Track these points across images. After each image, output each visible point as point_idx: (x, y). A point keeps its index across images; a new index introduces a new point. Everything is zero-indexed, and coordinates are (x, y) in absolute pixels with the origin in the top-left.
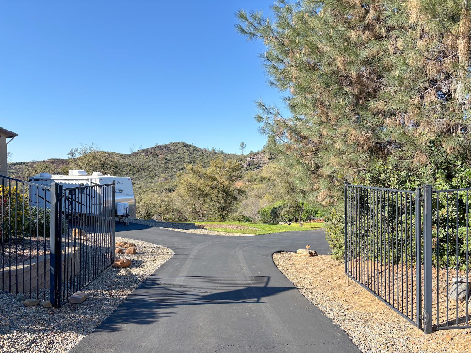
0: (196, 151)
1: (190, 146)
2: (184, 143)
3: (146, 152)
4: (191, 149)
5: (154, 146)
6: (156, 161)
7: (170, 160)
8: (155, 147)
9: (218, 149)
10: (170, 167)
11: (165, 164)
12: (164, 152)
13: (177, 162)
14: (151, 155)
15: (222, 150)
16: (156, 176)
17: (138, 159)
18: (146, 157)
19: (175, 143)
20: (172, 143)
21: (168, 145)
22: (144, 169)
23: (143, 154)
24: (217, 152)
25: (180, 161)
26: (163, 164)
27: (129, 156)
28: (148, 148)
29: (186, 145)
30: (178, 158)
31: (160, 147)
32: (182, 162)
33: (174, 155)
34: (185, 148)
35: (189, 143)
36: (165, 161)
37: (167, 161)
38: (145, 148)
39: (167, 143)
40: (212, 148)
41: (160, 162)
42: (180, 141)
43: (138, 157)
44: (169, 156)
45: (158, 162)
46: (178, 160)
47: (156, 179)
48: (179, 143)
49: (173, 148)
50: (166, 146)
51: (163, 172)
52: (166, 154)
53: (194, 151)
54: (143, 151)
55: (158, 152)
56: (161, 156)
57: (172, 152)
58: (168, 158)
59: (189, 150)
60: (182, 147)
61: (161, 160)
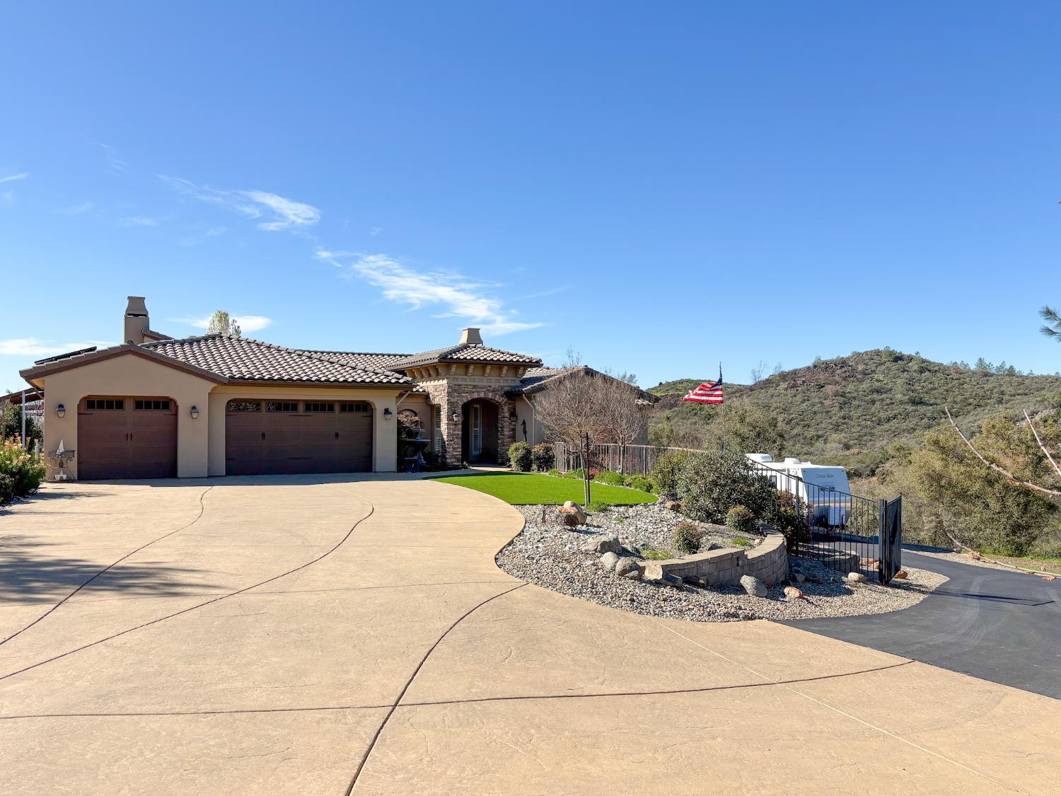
0: (927, 373)
1: (911, 359)
2: (891, 353)
3: (790, 379)
4: (914, 366)
5: (810, 363)
6: (817, 401)
7: (854, 398)
8: (815, 367)
9: (996, 364)
10: (855, 414)
11: (841, 408)
12: (837, 378)
13: (873, 402)
14: (804, 388)
15: (1011, 367)
16: (819, 437)
17: (772, 396)
18: (794, 391)
19: (866, 353)
20: (859, 354)
21: (848, 358)
23: (784, 385)
24: (993, 371)
25: (882, 400)
26: (836, 409)
27: (751, 389)
28: (796, 370)
29: (898, 358)
30: (878, 391)
31: (827, 367)
32: (888, 401)
33: (866, 385)
34: (895, 366)
35: (906, 352)
36: (841, 399)
37: (845, 400)
38: (787, 368)
39: (846, 354)
40: (976, 360)
41: (827, 403)
42: (882, 349)
43: (771, 391)
44: (850, 387)
45: (822, 403)
46: (875, 396)
47: (819, 444)
48: (878, 353)
49: (860, 367)
50: (843, 363)
51: (837, 428)
52: (843, 383)
53: (922, 371)
54: (783, 376)
55: (822, 377)
56: (829, 389)
57: (859, 376)
58: (850, 393)
59: (907, 371)
60: (888, 364)
61: (830, 397)
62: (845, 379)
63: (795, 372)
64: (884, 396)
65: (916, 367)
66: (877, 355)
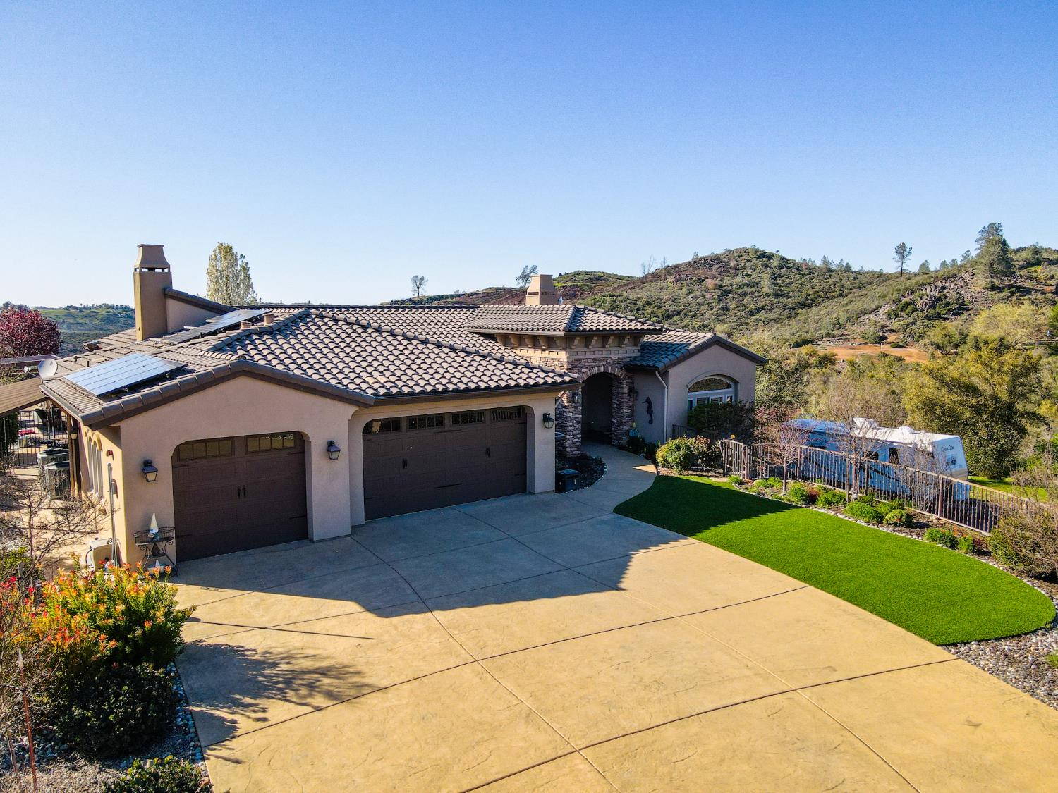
0: (785, 269)
1: (770, 257)
2: (757, 251)
3: (674, 271)
4: (775, 262)
5: (690, 259)
6: (699, 293)
7: (729, 292)
8: (695, 262)
9: (837, 261)
10: (732, 305)
11: (720, 300)
12: (716, 274)
13: (745, 294)
14: (688, 281)
15: (848, 264)
16: (704, 326)
17: (661, 289)
18: (679, 285)
19: (736, 250)
20: (730, 251)
21: (722, 254)
22: (678, 313)
23: (670, 279)
24: (834, 267)
25: (752, 293)
26: (716, 301)
27: (642, 281)
28: (679, 264)
29: (762, 255)
30: (747, 285)
31: (704, 262)
32: (757, 294)
33: (738, 280)
34: (760, 263)
35: (768, 250)
36: (719, 292)
37: (725, 293)
38: (671, 263)
39: (719, 250)
40: (822, 258)
41: (708, 295)
42: (749, 246)
43: (660, 284)
44: (726, 282)
45: (704, 296)
46: (747, 290)
48: (746, 251)
49: (733, 263)
50: (717, 259)
51: (718, 318)
52: (720, 277)
53: (781, 267)
54: (668, 270)
55: (702, 272)
56: (710, 283)
57: (733, 271)
58: (725, 286)
59: (769, 267)
60: (754, 260)
61: (710, 290)
63: (677, 267)
64: (753, 289)
65: (776, 264)
66: (745, 252)
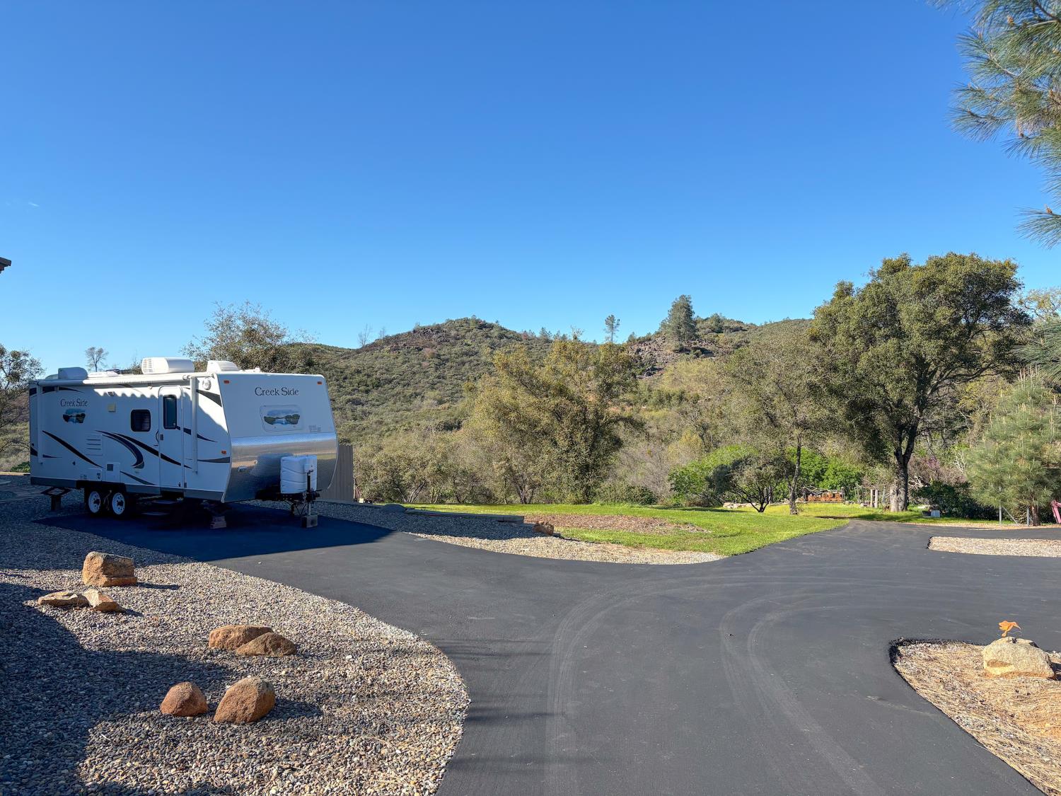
0: (505, 339)
1: (491, 327)
2: (477, 322)
3: (393, 342)
4: (495, 333)
5: (411, 330)
6: (416, 362)
7: (447, 360)
8: (414, 331)
9: (554, 333)
10: (448, 374)
11: (437, 369)
12: (433, 342)
13: (463, 363)
14: (405, 350)
16: (417, 395)
17: (376, 358)
18: (395, 354)
19: (457, 320)
20: (452, 321)
21: (443, 325)
22: (390, 382)
23: (387, 348)
24: (552, 338)
25: (471, 361)
26: (433, 370)
27: (358, 351)
28: (399, 334)
29: (483, 326)
30: (466, 354)
31: (425, 332)
32: (475, 362)
33: (457, 349)
34: (480, 333)
35: (489, 321)
36: (436, 361)
37: (441, 362)
38: (391, 333)
39: (441, 321)
40: (540, 330)
41: (425, 364)
42: (470, 317)
43: (376, 353)
44: (444, 351)
45: (420, 364)
46: (465, 358)
47: (417, 402)
48: (466, 321)
49: (453, 333)
50: (438, 329)
51: (433, 386)
52: (439, 347)
53: (501, 337)
54: (387, 340)
55: (421, 341)
56: (427, 352)
57: (452, 341)
58: (444, 355)
59: (490, 337)
60: (475, 330)
61: (427, 359)
62: (439, 343)
63: (397, 337)
64: (472, 358)
65: (496, 334)
66: (466, 323)
